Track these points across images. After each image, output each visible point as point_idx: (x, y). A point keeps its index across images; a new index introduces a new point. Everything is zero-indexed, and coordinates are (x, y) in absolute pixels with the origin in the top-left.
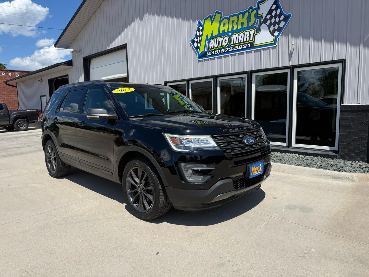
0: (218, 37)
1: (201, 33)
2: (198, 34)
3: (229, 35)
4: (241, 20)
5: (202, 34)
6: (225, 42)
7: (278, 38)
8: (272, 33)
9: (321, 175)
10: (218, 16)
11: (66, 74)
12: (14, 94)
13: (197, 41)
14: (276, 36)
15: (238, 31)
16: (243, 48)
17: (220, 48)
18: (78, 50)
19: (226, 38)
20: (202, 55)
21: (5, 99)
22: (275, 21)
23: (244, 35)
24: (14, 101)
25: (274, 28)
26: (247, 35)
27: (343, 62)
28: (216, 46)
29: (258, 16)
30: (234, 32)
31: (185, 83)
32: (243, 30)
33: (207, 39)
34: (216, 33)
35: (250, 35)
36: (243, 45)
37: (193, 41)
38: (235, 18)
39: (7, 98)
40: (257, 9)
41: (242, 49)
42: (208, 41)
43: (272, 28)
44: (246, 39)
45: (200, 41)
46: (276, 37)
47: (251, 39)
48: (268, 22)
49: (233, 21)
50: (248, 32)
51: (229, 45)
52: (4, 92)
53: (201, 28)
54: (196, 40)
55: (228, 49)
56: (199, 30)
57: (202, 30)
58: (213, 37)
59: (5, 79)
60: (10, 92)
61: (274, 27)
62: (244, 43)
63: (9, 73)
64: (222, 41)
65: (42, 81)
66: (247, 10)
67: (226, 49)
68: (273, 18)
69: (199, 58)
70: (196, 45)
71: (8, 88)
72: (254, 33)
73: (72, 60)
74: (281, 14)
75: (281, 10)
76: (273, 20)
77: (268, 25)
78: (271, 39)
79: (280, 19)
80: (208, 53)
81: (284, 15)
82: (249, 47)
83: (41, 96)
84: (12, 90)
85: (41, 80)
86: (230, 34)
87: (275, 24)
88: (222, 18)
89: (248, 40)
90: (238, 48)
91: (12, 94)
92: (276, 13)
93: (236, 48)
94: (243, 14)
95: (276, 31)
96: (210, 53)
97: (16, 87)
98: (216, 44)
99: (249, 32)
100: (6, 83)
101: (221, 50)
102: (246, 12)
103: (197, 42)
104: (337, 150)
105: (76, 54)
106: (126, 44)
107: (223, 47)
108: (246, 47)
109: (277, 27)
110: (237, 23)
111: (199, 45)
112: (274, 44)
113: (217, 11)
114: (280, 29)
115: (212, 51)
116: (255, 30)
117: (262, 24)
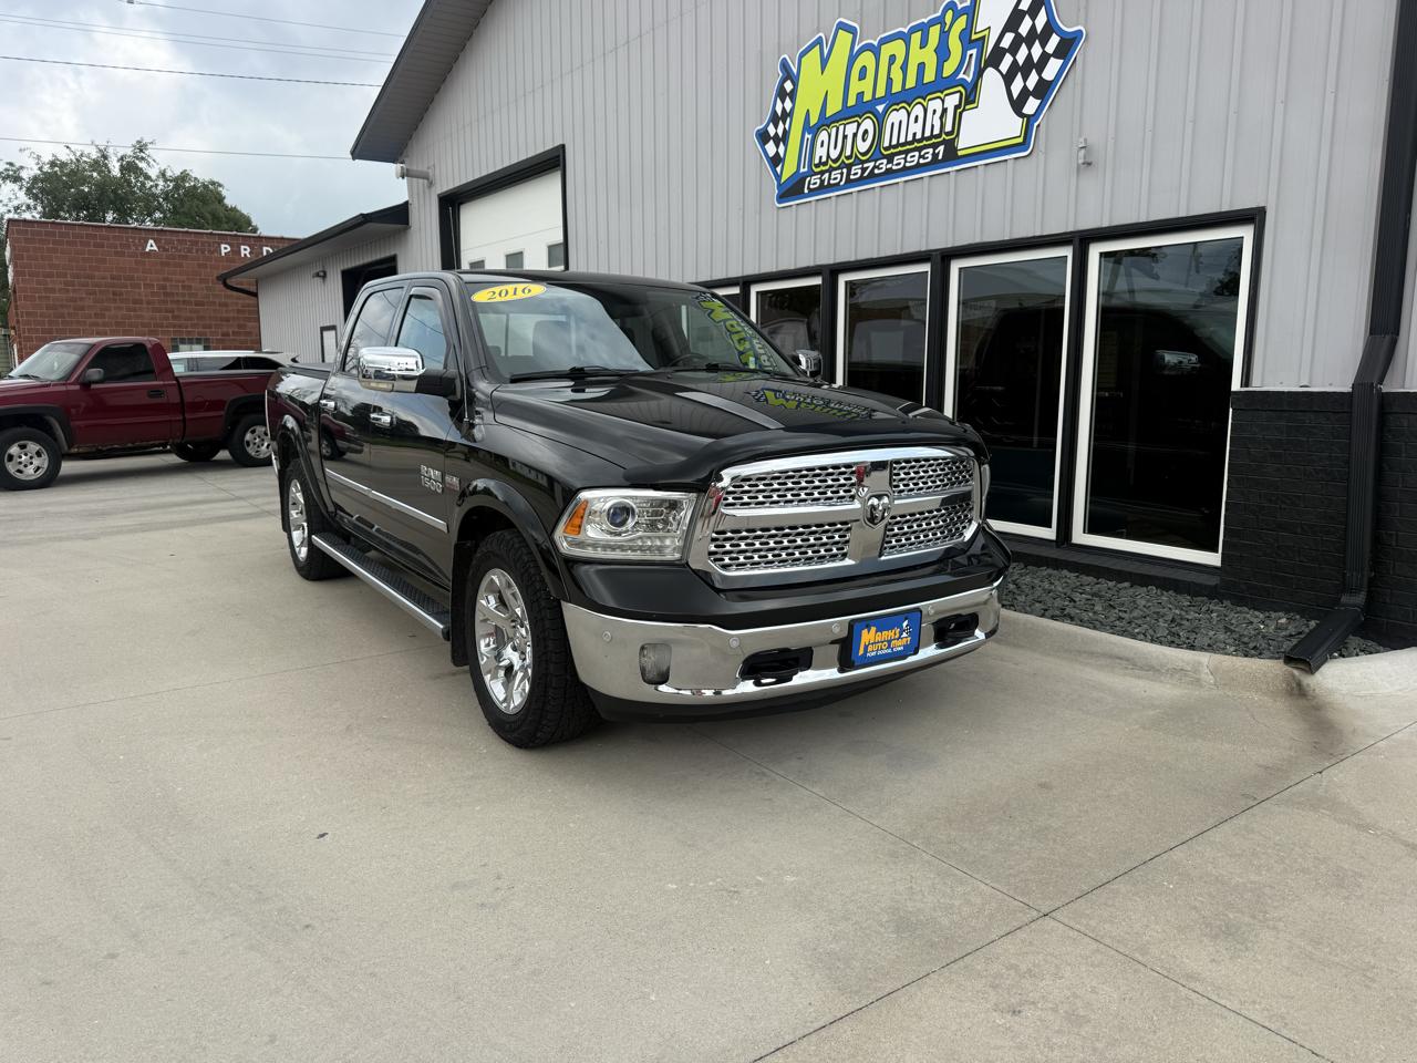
0: (841, 120)
1: (788, 104)
2: (779, 112)
3: (875, 113)
5: (792, 109)
6: (864, 140)
7: (1036, 124)
8: (1017, 105)
10: (844, 38)
11: (393, 253)
13: (776, 134)
14: (1028, 116)
15: (906, 98)
16: (922, 161)
17: (847, 162)
18: (425, 170)
19: (868, 124)
20: (788, 191)
21: (227, 334)
22: (1029, 56)
23: (925, 110)
25: (1025, 87)
26: (935, 111)
27: (1253, 217)
28: (834, 154)
29: (974, 37)
30: (897, 99)
31: (736, 290)
32: (922, 92)
33: (807, 127)
34: (834, 107)
35: (945, 111)
36: (919, 149)
37: (764, 137)
40: (972, 12)
41: (918, 164)
42: (810, 136)
43: (1017, 86)
44: (933, 126)
45: (786, 133)
46: (1030, 119)
47: (948, 128)
49: (892, 58)
50: (939, 100)
51: (876, 152)
52: (226, 311)
53: (788, 86)
54: (771, 130)
55: (871, 165)
56: (782, 94)
57: (793, 95)
58: (825, 122)
60: (244, 312)
61: (1025, 79)
62: (925, 143)
63: (242, 247)
64: (855, 135)
65: (324, 277)
66: (939, 14)
67: (865, 165)
68: (1024, 45)
69: (782, 197)
70: (771, 148)
71: (226, 298)
72: (957, 102)
73: (407, 203)
74: (1050, 28)
75: (1049, 13)
76: (1022, 55)
77: (1004, 72)
78: (1012, 127)
79: (1046, 49)
80: (810, 182)
81: (1060, 32)
82: (940, 157)
83: (323, 329)
85: (322, 274)
86: (880, 108)
87: (1027, 68)
88: (856, 48)
89: (936, 132)
90: (906, 162)
92: (1033, 27)
93: (899, 164)
95: (1031, 97)
96: (816, 180)
97: (255, 295)
98: (835, 148)
99: (943, 101)
100: (223, 279)
101: (849, 168)
102: (932, 23)
103: (777, 140)
104: (1219, 564)
105: (415, 179)
106: (563, 146)
107: (856, 156)
108: (930, 156)
109: (1033, 79)
110: (904, 68)
111: (781, 149)
112: (1023, 145)
113: (840, 23)
114: (1043, 90)
115: (822, 173)
116: (961, 94)
117: (985, 68)
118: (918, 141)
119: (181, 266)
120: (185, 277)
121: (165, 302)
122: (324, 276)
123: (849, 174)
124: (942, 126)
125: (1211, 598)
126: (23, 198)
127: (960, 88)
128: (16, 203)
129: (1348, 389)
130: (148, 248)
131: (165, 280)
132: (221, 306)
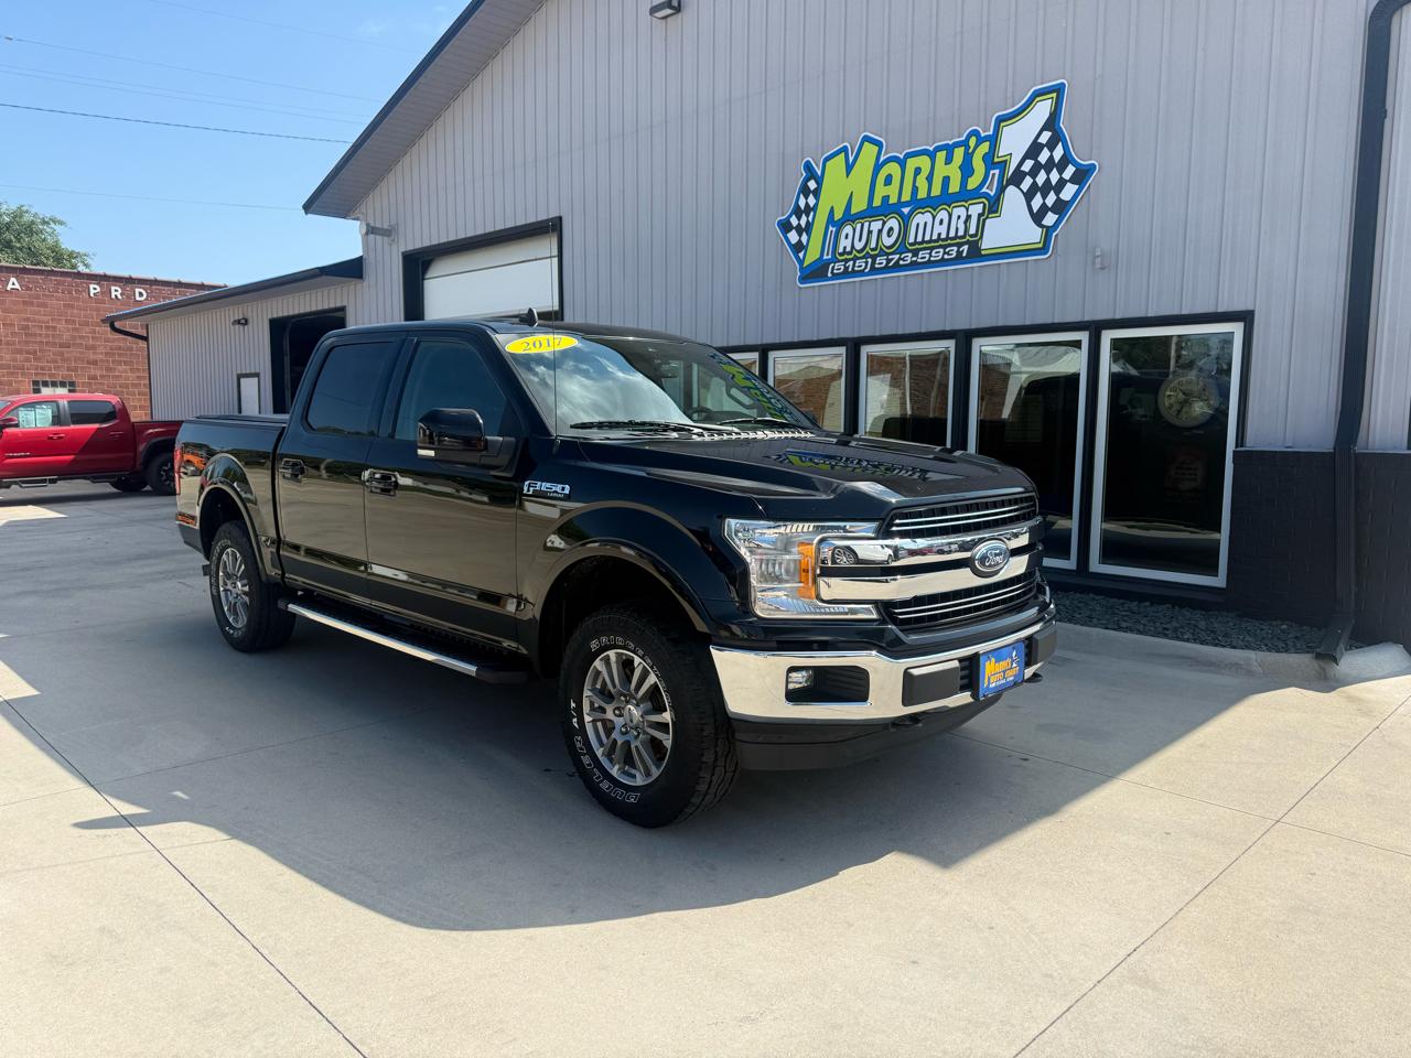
0: (866, 217)
1: (812, 200)
2: (802, 203)
3: (901, 214)
4: (941, 170)
5: (816, 205)
6: (889, 236)
7: (1054, 234)
8: (1038, 217)
9: (1160, 656)
10: (870, 151)
12: (130, 363)
13: (799, 224)
14: (1048, 228)
15: (932, 204)
16: (946, 257)
17: (872, 253)
18: (386, 227)
19: (893, 223)
20: (812, 272)
21: (95, 378)
22: (1048, 180)
23: (950, 216)
25: (1044, 204)
26: (959, 217)
27: (1246, 317)
28: (859, 246)
29: (996, 160)
30: (918, 204)
31: (755, 356)
32: (946, 200)
34: (859, 205)
35: (969, 217)
36: (944, 247)
37: (786, 227)
38: (924, 162)
39: (100, 377)
40: (994, 140)
41: (943, 259)
42: (834, 229)
43: (1037, 202)
44: (957, 229)
45: (809, 228)
46: (1049, 230)
47: (972, 231)
48: (1027, 183)
49: (918, 171)
50: (963, 208)
51: (901, 246)
53: (812, 185)
54: (794, 221)
55: (897, 257)
56: (805, 191)
57: (817, 193)
58: (849, 218)
59: (98, 310)
60: (113, 354)
61: (1044, 197)
62: (949, 242)
63: (113, 288)
64: (880, 231)
65: (246, 324)
66: (963, 138)
67: (890, 257)
68: (1043, 170)
69: (804, 279)
70: (793, 237)
71: (107, 340)
72: (981, 212)
73: (361, 258)
74: (1066, 160)
75: (1065, 147)
76: (1041, 178)
77: (1025, 190)
78: (1034, 235)
79: (1063, 176)
80: (833, 267)
81: (1075, 164)
82: (964, 255)
83: (240, 377)
84: (120, 348)
86: (906, 210)
87: (1046, 188)
88: (882, 159)
89: (961, 233)
90: (931, 256)
91: (120, 363)
92: (1051, 157)
93: (924, 258)
94: (950, 150)
95: (1050, 213)
96: (839, 267)
97: (146, 339)
98: (860, 240)
99: (967, 210)
100: (111, 323)
101: (874, 258)
102: (957, 145)
103: (799, 230)
104: (1225, 586)
105: (379, 238)
106: (560, 218)
107: (881, 249)
108: (955, 254)
109: (1051, 199)
110: (930, 178)
111: (804, 238)
112: (1043, 250)
113: (865, 136)
115: (846, 261)
116: (985, 205)
117: (1007, 185)
118: (943, 240)
119: (44, 305)
120: (45, 318)
121: (27, 343)
122: (244, 322)
123: (874, 263)
124: (966, 230)
125: (1222, 612)
127: (984, 200)
129: (1328, 449)
130: (10, 287)
131: (28, 320)
132: (88, 348)
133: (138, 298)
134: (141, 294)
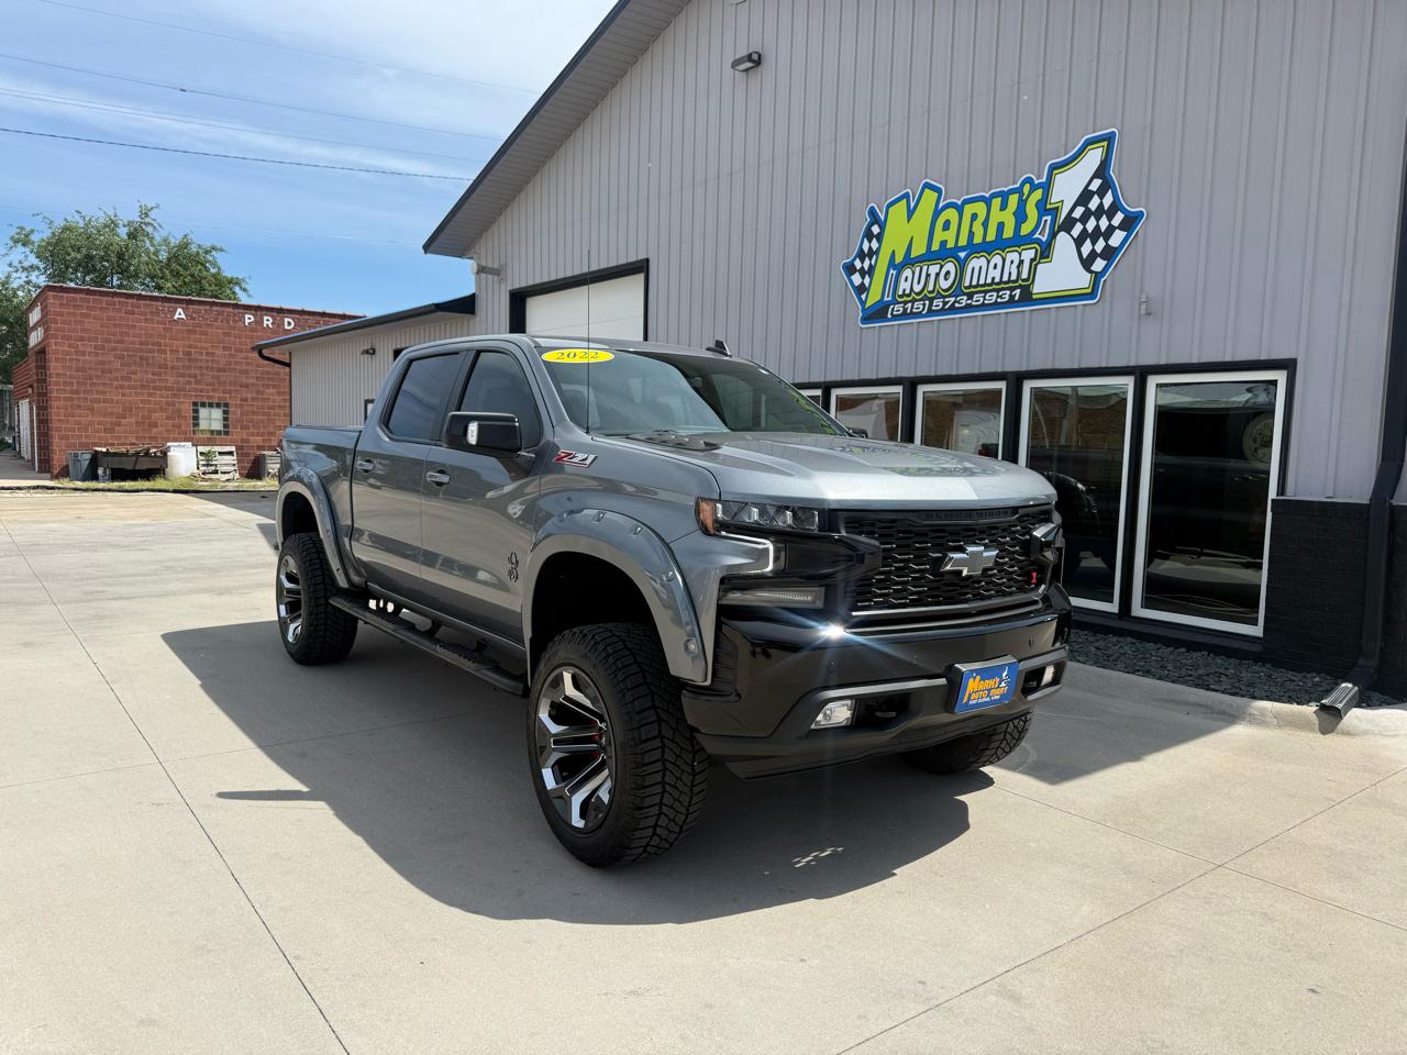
0: (925, 261)
1: (875, 245)
2: (866, 247)
3: (957, 259)
4: (997, 216)
5: (879, 249)
6: (946, 279)
7: (1102, 280)
8: (1087, 263)
9: (1176, 702)
10: (930, 196)
12: (274, 387)
13: (862, 267)
14: (1096, 273)
15: (987, 249)
16: (999, 300)
17: (929, 295)
18: (496, 266)
19: (950, 267)
20: (874, 314)
21: (246, 400)
22: (1098, 227)
23: (1004, 260)
24: (273, 408)
25: (1093, 250)
26: (1012, 262)
27: (1289, 365)
28: (917, 288)
29: (1048, 207)
30: (974, 249)
31: (818, 392)
32: (1000, 245)
33: (891, 264)
34: (919, 249)
35: (1021, 262)
36: (998, 291)
37: (850, 269)
38: (980, 208)
39: (253, 399)
40: (1047, 187)
41: (996, 303)
42: (895, 272)
43: (1087, 248)
44: (1010, 274)
45: (871, 268)
46: (1097, 276)
47: (1024, 276)
48: (1077, 230)
49: (974, 217)
50: (1016, 254)
51: (957, 289)
52: (247, 378)
53: (876, 230)
54: (858, 264)
55: (953, 299)
56: (869, 235)
57: (879, 238)
58: (909, 261)
59: (251, 337)
60: (264, 379)
61: (1094, 243)
62: (1002, 286)
63: (265, 318)
64: (938, 275)
65: (374, 353)
66: (1018, 185)
67: (947, 300)
68: (1092, 217)
69: (866, 320)
70: (857, 279)
71: (258, 366)
72: (1033, 256)
73: (473, 296)
74: (1115, 207)
75: (1115, 195)
76: (1091, 225)
77: (1075, 237)
78: (1082, 280)
79: (1112, 223)
80: (893, 309)
81: (1124, 211)
82: (1016, 298)
83: (367, 402)
84: (268, 373)
85: (371, 351)
86: (962, 255)
87: (1095, 235)
88: (941, 205)
89: (1014, 277)
90: (985, 299)
91: (268, 386)
92: (1101, 205)
93: (978, 301)
94: (1004, 196)
95: (1099, 259)
96: (899, 309)
97: (289, 365)
98: (919, 283)
99: (1020, 254)
100: (259, 350)
101: (931, 300)
102: (1012, 192)
103: (863, 273)
104: (1261, 635)
105: (490, 276)
106: (647, 260)
107: (938, 291)
108: (1007, 298)
109: (1100, 245)
110: (985, 224)
111: (867, 281)
113: (926, 183)
114: (1109, 253)
115: (905, 303)
116: (1037, 250)
117: (1059, 231)
118: (998, 284)
119: (206, 334)
120: (206, 345)
121: (189, 367)
123: (931, 305)
124: (1019, 274)
125: (1256, 661)
126: (33, 260)
127: (1035, 245)
128: (26, 264)
129: (1365, 500)
130: (176, 317)
131: (190, 346)
132: (241, 372)
133: (286, 327)
134: (289, 324)
